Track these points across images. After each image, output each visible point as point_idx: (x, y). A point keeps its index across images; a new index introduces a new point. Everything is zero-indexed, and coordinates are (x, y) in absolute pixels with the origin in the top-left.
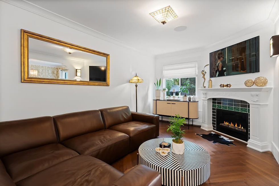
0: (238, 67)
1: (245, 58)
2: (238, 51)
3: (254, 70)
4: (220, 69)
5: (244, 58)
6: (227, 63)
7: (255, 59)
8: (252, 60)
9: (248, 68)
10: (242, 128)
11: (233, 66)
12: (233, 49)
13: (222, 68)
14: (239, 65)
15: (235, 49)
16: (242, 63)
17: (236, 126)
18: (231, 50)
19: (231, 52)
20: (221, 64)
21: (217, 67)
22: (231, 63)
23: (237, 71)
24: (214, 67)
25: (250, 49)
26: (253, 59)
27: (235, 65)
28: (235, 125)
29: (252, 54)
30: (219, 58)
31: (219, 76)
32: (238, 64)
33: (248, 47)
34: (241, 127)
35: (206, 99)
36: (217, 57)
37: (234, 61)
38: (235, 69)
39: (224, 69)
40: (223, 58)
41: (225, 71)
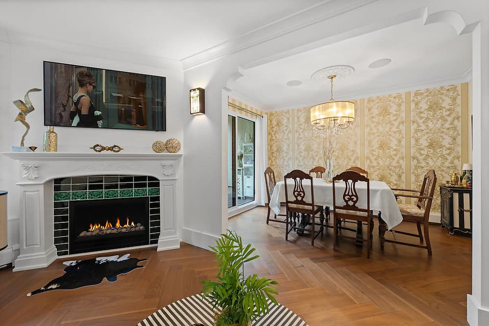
0: (131, 116)
1: (145, 103)
2: (130, 85)
3: (160, 128)
4: (85, 111)
5: (142, 102)
6: (104, 101)
7: (161, 110)
8: (156, 110)
9: (149, 122)
10: (133, 224)
11: (119, 111)
12: (120, 78)
13: (92, 109)
14: (133, 113)
15: (125, 80)
16: (139, 111)
17: (118, 225)
18: (116, 78)
19: (116, 82)
20: (86, 100)
21: (77, 103)
22: (115, 106)
23: (129, 123)
24: (65, 102)
25: (153, 91)
26: (158, 108)
27: (125, 110)
28: (114, 225)
29: (156, 100)
30: (82, 85)
31: (79, 125)
32: (131, 111)
33: (150, 86)
34: (130, 224)
35: (42, 182)
36: (74, 78)
37: (121, 102)
38: (125, 120)
39: (98, 113)
40: (94, 87)
41: (99, 118)
